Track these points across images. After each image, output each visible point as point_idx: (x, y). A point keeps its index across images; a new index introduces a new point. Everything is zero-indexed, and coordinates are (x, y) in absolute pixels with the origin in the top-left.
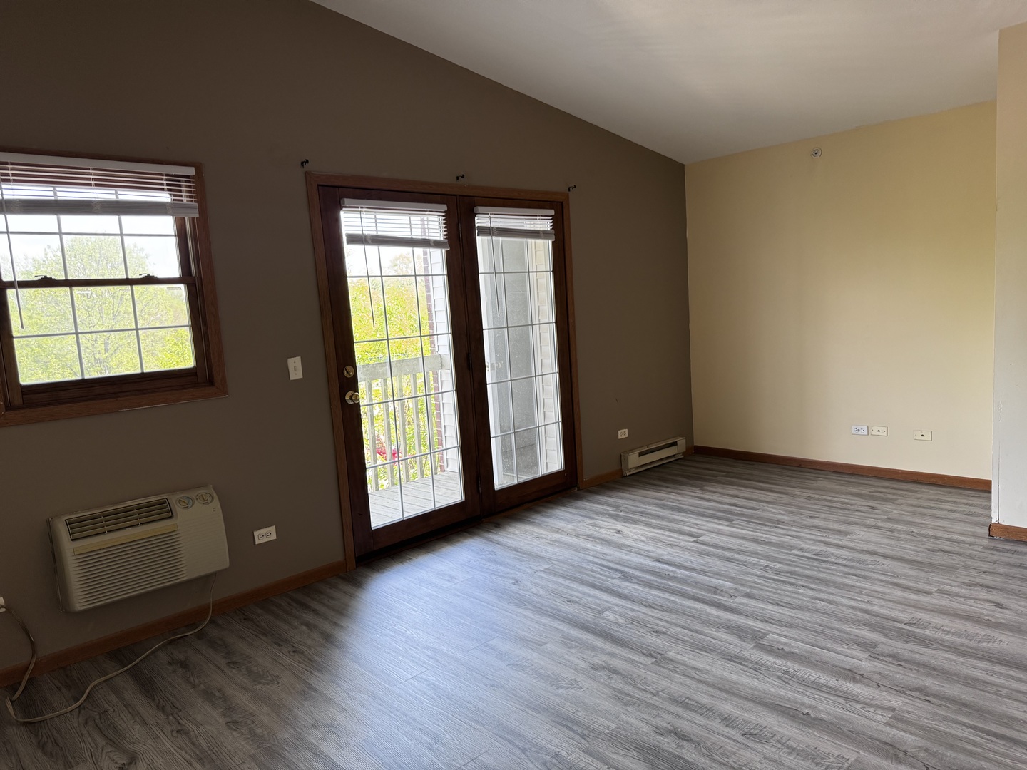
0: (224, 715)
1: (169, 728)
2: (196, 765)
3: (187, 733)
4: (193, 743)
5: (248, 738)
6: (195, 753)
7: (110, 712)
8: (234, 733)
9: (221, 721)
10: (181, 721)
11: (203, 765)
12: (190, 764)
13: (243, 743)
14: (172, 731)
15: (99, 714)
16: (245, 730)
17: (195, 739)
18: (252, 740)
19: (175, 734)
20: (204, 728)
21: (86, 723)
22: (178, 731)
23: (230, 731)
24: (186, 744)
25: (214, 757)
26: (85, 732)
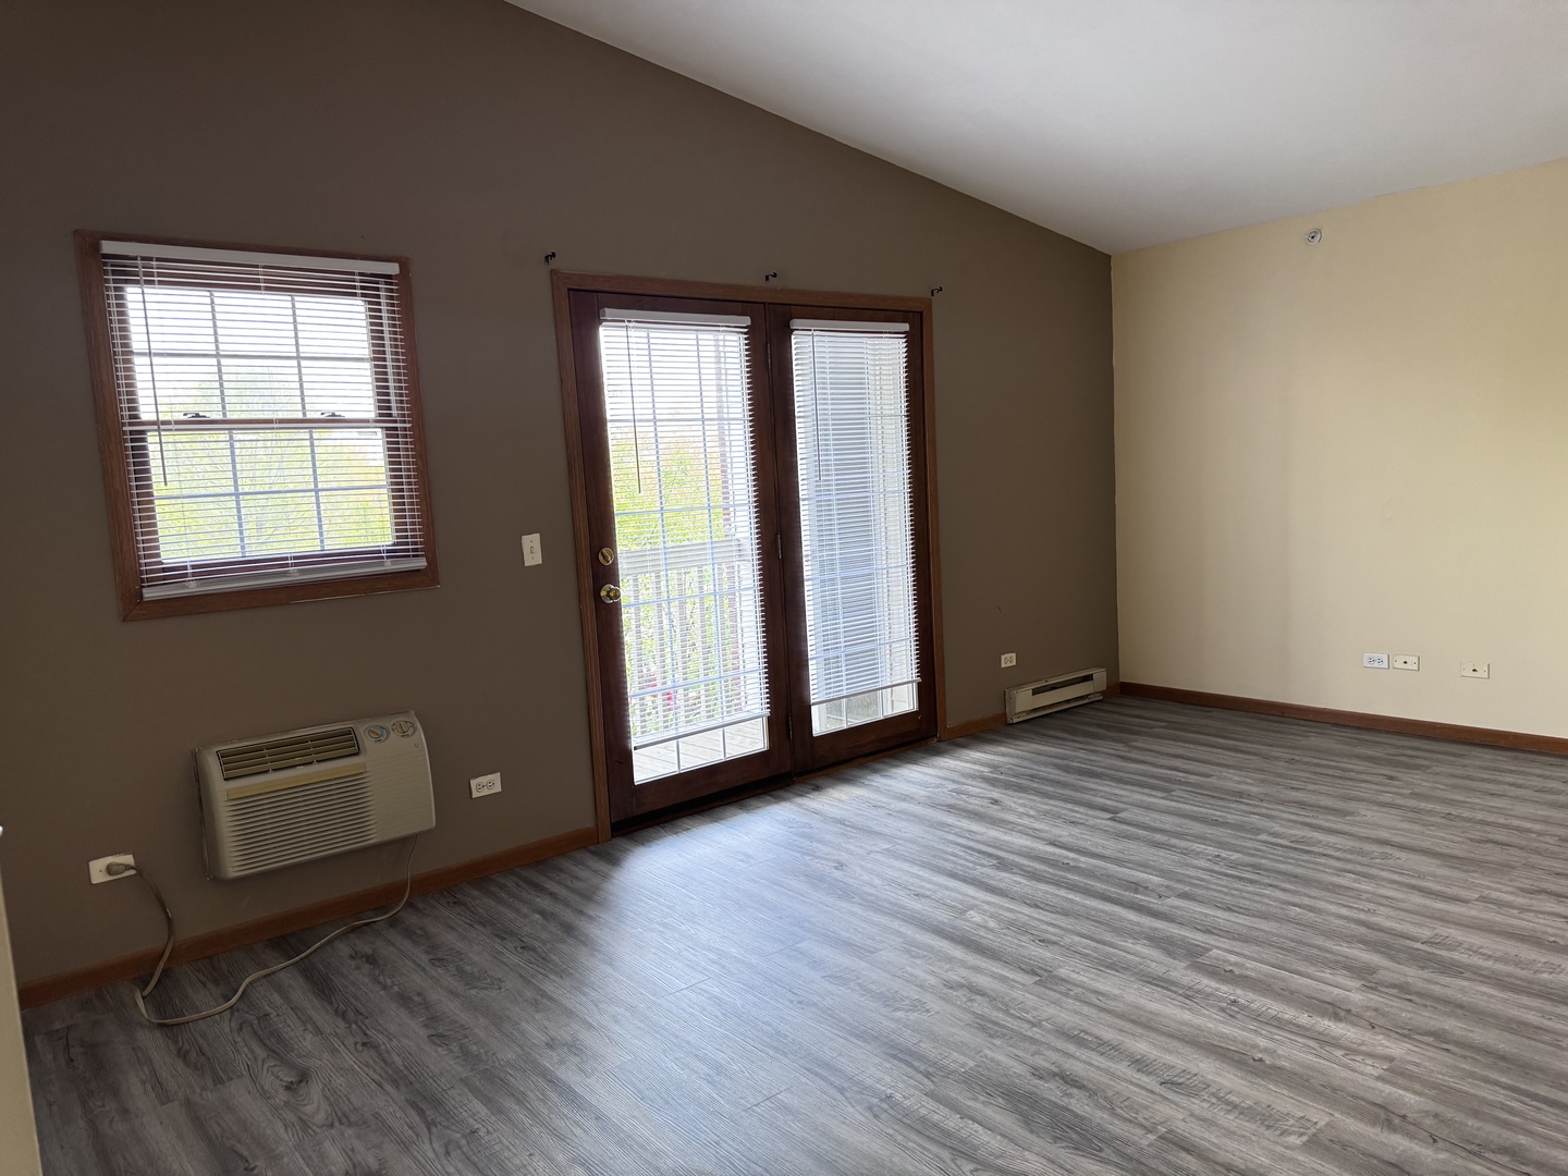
0: (426, 1026)
1: (352, 1040)
2: (388, 1087)
3: (376, 1047)
4: (384, 1061)
5: (458, 1057)
6: (386, 1072)
7: (272, 1016)
8: (440, 1049)
9: (421, 1033)
10: (368, 1032)
11: (397, 1087)
12: (381, 1086)
13: (451, 1063)
14: (356, 1043)
15: (258, 1018)
16: (455, 1047)
17: (386, 1055)
18: (464, 1060)
19: (360, 1047)
20: (399, 1041)
21: (241, 1029)
22: (364, 1044)
23: (434, 1047)
24: (374, 1061)
25: (413, 1079)
26: (238, 1039)
